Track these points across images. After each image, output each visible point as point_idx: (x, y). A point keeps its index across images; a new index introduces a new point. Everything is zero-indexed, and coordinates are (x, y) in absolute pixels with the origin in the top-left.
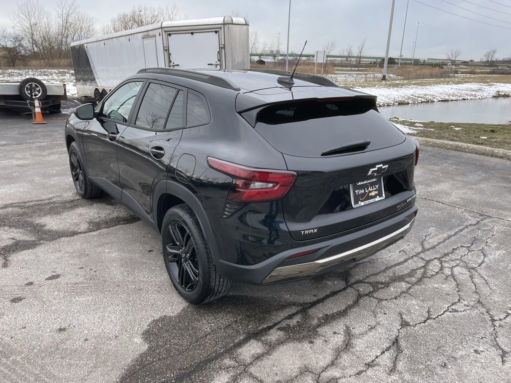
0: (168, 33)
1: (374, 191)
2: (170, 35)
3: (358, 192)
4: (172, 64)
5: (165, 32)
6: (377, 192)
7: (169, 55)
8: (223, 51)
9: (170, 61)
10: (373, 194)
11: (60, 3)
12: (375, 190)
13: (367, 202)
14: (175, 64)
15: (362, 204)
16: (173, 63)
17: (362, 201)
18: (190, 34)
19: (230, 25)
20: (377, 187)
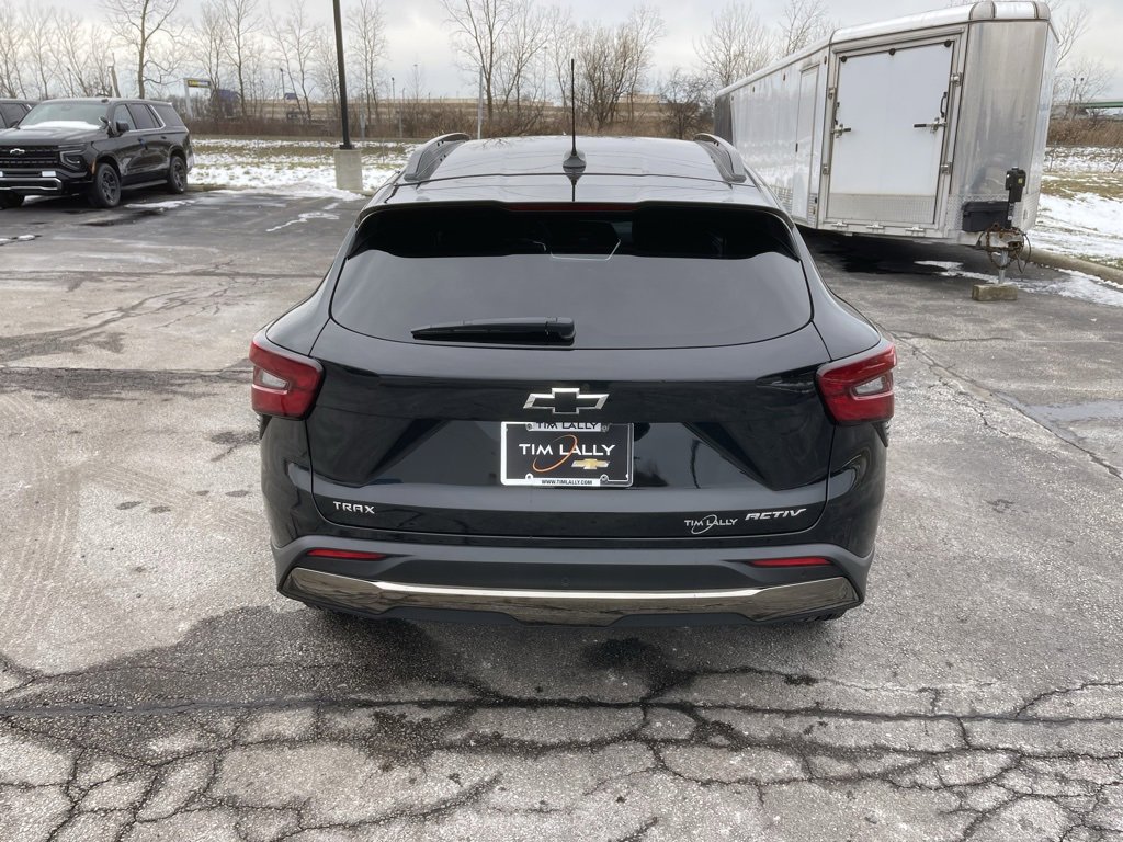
0: (841, 55)
1: (593, 457)
2: (844, 60)
3: (529, 449)
4: (837, 128)
5: (836, 53)
6: (605, 464)
7: (836, 105)
8: (958, 89)
9: (835, 122)
10: (588, 465)
11: (790, 8)
12: (599, 458)
13: (557, 481)
14: (844, 127)
15: (538, 482)
16: (841, 126)
17: (537, 475)
18: (888, 54)
19: (987, 24)
20: (608, 450)
